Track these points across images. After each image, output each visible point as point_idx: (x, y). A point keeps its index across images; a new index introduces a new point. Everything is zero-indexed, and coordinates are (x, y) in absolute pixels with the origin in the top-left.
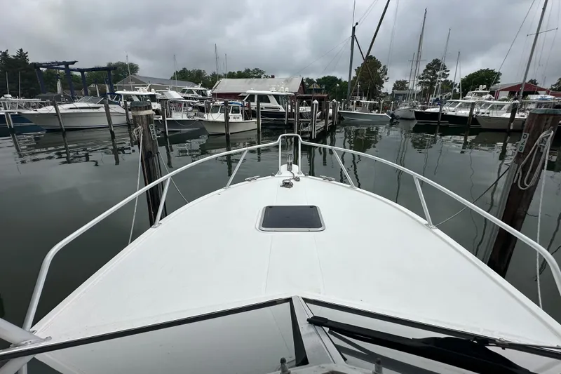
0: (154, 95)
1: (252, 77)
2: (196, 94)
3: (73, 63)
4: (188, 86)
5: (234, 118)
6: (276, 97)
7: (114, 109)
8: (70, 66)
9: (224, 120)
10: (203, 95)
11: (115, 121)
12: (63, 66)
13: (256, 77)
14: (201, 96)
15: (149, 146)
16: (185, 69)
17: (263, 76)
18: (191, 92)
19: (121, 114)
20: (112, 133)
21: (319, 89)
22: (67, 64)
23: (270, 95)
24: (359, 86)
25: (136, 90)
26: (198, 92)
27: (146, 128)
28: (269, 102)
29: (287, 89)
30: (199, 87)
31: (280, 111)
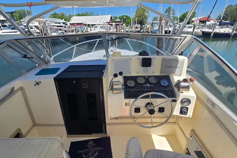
4: (58, 20)
10: (66, 24)
13: (90, 16)
14: (64, 25)
16: (55, 13)
18: (59, 23)
21: (120, 21)
24: (136, 19)
26: (63, 23)
30: (63, 21)
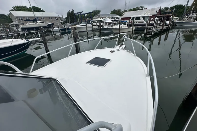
0: (102, 20)
1: (139, 10)
2: (116, 19)
3: (82, 12)
4: (114, 16)
5: (124, 27)
6: (144, 17)
7: (88, 25)
8: (82, 13)
9: (118, 28)
11: (89, 29)
12: (80, 13)
13: (141, 10)
14: (117, 19)
15: (75, 36)
16: (115, 10)
17: (144, 9)
18: (114, 18)
19: (91, 27)
20: (87, 33)
21: (170, 12)
22: (81, 12)
23: (141, 17)
24: (193, 8)
25: (97, 19)
27: (74, 31)
28: (140, 20)
29: (149, 14)
30: (117, 16)
31: (144, 23)
